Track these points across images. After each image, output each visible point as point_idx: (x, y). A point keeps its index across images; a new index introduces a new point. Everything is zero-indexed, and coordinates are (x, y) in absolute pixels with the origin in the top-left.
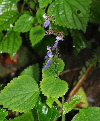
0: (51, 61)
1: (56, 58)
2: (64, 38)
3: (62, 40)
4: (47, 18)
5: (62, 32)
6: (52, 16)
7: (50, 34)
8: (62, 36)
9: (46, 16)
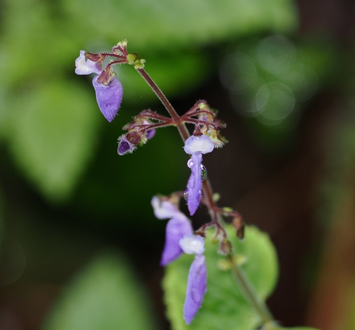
0: (203, 270)
1: (223, 244)
2: (222, 133)
3: (219, 144)
4: (100, 73)
5: (202, 106)
6: (118, 53)
7: (144, 140)
8: (207, 124)
9: (93, 63)
